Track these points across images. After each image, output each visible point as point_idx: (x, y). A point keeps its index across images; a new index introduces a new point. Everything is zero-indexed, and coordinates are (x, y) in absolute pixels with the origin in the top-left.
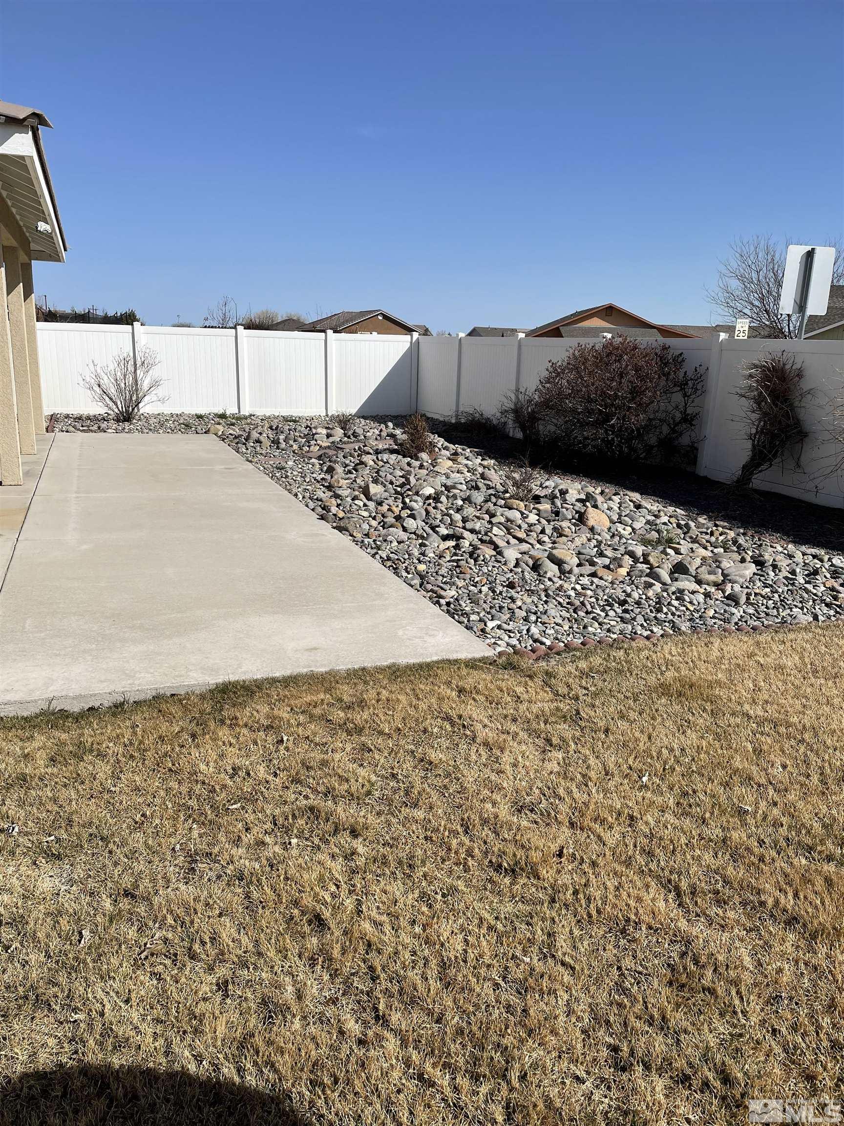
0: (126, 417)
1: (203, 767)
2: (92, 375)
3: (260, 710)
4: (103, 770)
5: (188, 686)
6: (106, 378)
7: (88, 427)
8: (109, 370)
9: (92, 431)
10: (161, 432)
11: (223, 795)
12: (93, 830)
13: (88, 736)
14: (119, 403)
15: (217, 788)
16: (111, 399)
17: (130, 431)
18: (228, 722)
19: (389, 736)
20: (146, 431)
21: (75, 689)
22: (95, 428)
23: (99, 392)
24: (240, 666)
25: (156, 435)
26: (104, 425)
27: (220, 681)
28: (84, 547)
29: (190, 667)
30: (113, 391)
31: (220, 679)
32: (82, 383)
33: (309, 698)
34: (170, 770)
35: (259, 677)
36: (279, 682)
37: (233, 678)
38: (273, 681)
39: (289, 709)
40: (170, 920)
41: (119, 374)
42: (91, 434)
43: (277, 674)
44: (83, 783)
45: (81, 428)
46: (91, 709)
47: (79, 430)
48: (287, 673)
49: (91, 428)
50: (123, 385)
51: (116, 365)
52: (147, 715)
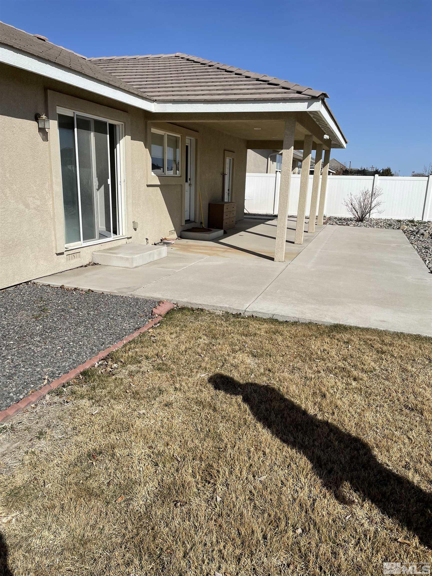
0: (361, 219)
1: (313, 347)
2: (349, 200)
3: (346, 336)
4: (280, 339)
5: (323, 321)
6: (355, 200)
7: (342, 223)
8: (358, 197)
9: (343, 225)
10: (375, 227)
11: (315, 356)
12: (268, 353)
13: (281, 328)
14: (359, 213)
15: (314, 353)
16: (356, 211)
17: (360, 226)
18: (331, 336)
19: (396, 358)
20: (368, 226)
21: (283, 313)
22: (345, 224)
23: (350, 207)
24: (347, 320)
25: (372, 228)
26: (349, 223)
27: (336, 323)
28: (313, 269)
29: (327, 316)
30: (357, 207)
31: (336, 322)
32: (344, 203)
33: (368, 337)
34: (302, 345)
35: (352, 325)
36: (360, 329)
37: (341, 323)
38: (357, 328)
39: (359, 339)
40: (278, 380)
41: (362, 199)
42: (342, 226)
43: (361, 326)
44: (272, 340)
45: (339, 223)
46: (286, 321)
47: (337, 224)
48: (366, 327)
49: (343, 224)
50: (362, 204)
51: (361, 195)
52: (303, 327)
